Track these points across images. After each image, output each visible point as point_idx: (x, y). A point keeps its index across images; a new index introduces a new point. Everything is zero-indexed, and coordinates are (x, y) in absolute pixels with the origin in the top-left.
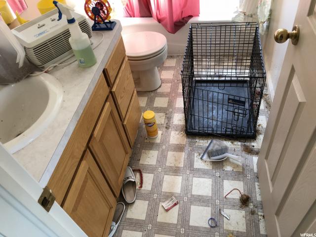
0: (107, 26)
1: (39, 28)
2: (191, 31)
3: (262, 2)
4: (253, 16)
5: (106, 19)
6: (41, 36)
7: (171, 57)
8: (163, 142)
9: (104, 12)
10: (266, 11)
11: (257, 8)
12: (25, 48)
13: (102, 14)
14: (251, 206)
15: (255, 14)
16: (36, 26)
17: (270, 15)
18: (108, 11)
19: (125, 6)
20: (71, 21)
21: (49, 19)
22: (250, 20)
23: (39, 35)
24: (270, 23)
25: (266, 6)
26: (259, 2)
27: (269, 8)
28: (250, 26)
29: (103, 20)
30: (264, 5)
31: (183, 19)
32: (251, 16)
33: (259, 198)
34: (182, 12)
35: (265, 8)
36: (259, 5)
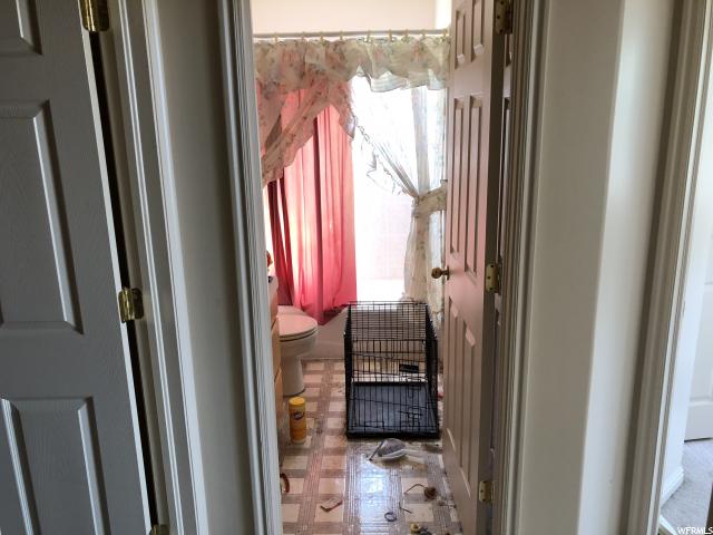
8: (313, 447)
10: (437, 299)
14: (439, 499)
17: (443, 304)
27: (441, 295)
31: (335, 307)
33: (447, 491)
34: (334, 299)
35: (436, 295)
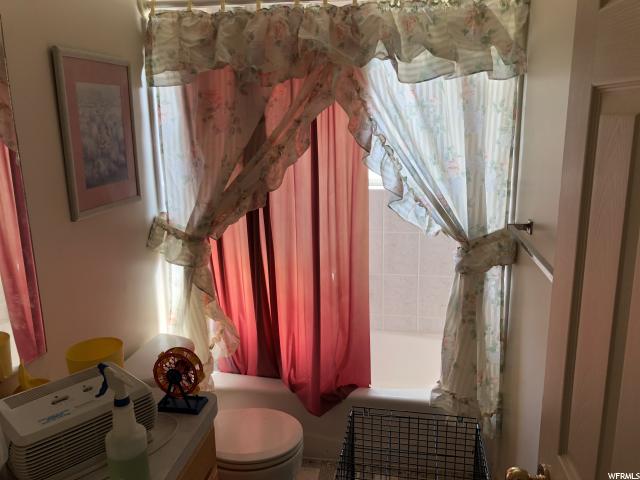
0: (188, 404)
1: (53, 403)
2: (352, 422)
3: (484, 379)
4: (470, 402)
5: (190, 391)
6: (53, 423)
7: (310, 462)
9: (189, 379)
10: (492, 395)
11: (476, 389)
12: (11, 444)
13: (185, 382)
15: (474, 399)
16: (51, 398)
17: (501, 403)
18: (196, 379)
19: (233, 353)
20: (121, 403)
21: (79, 387)
22: (464, 409)
23: (49, 419)
24: (501, 417)
25: (492, 386)
26: (478, 379)
27: (497, 389)
28: (464, 425)
29: (184, 395)
30: (488, 383)
31: (339, 389)
32: (466, 403)
34: (338, 376)
35: (490, 389)
36: (478, 384)
